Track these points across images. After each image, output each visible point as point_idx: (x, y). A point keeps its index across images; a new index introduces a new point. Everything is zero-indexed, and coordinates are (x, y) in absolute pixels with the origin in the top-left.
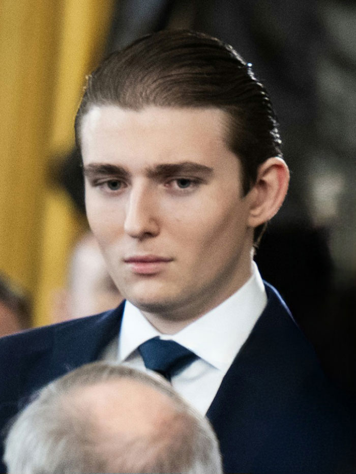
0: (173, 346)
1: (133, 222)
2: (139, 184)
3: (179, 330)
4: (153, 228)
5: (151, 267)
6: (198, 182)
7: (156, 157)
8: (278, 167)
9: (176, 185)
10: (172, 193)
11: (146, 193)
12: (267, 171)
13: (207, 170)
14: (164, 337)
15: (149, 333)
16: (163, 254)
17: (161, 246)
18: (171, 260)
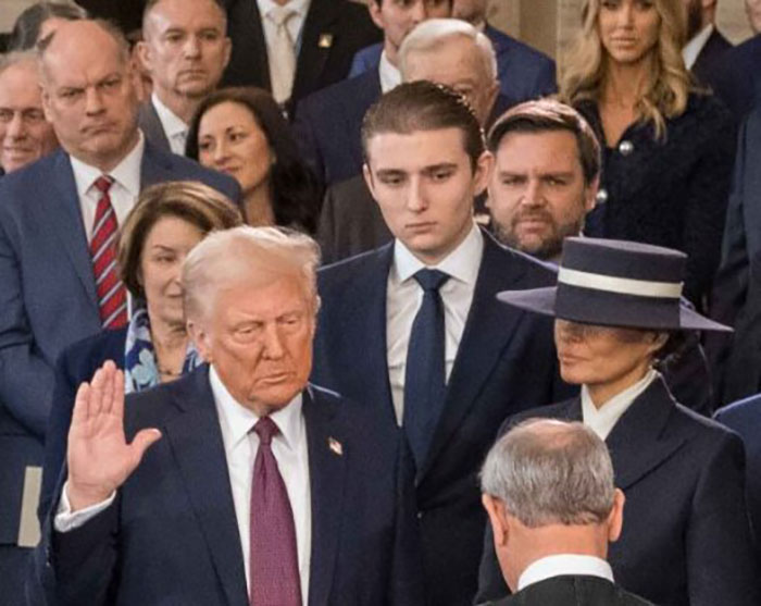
0: (436, 273)
1: (414, 203)
2: (414, 180)
3: (440, 261)
4: (425, 205)
5: (424, 228)
6: (449, 175)
7: (423, 161)
8: (488, 157)
9: (436, 178)
10: (435, 182)
11: (420, 186)
12: (482, 161)
13: (455, 166)
14: (431, 267)
15: (420, 266)
16: (431, 220)
17: (430, 215)
18: (435, 223)
